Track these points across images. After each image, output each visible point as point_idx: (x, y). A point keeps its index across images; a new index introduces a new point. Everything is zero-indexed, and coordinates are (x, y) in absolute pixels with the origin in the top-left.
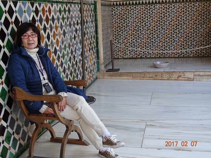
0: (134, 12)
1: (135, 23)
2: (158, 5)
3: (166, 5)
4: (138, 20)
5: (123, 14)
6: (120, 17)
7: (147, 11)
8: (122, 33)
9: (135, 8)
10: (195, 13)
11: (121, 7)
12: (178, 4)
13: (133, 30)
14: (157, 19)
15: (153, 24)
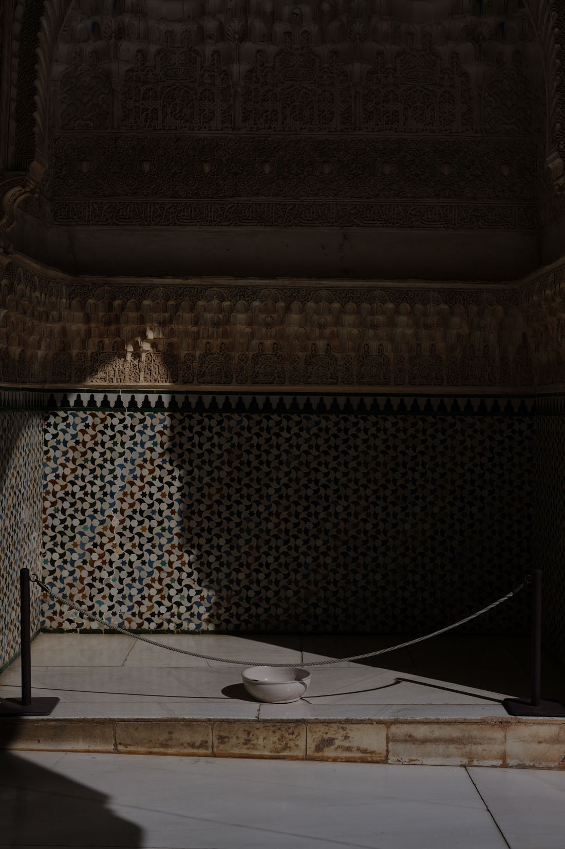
0: (138, 438)
1: (138, 482)
2: (236, 417)
3: (269, 419)
4: (152, 471)
5: (90, 444)
6: (77, 455)
7: (190, 439)
8: (82, 522)
9: (142, 421)
10: (381, 459)
11: (81, 414)
12: (314, 417)
13: (129, 512)
14: (229, 474)
15: (213, 491)
